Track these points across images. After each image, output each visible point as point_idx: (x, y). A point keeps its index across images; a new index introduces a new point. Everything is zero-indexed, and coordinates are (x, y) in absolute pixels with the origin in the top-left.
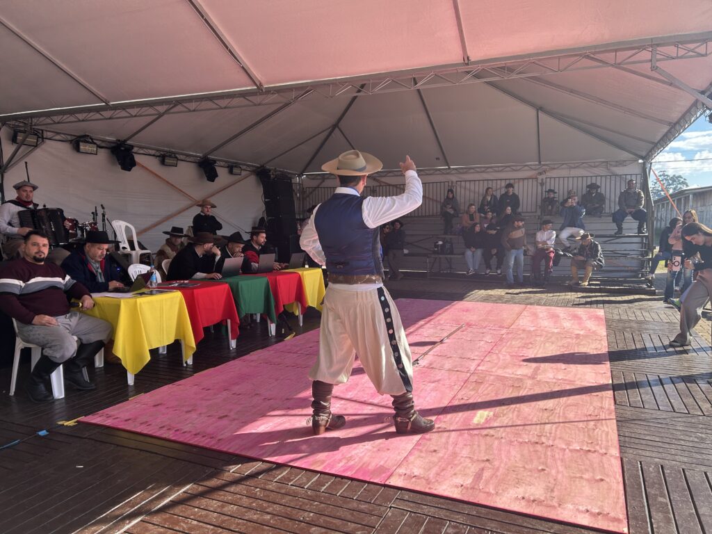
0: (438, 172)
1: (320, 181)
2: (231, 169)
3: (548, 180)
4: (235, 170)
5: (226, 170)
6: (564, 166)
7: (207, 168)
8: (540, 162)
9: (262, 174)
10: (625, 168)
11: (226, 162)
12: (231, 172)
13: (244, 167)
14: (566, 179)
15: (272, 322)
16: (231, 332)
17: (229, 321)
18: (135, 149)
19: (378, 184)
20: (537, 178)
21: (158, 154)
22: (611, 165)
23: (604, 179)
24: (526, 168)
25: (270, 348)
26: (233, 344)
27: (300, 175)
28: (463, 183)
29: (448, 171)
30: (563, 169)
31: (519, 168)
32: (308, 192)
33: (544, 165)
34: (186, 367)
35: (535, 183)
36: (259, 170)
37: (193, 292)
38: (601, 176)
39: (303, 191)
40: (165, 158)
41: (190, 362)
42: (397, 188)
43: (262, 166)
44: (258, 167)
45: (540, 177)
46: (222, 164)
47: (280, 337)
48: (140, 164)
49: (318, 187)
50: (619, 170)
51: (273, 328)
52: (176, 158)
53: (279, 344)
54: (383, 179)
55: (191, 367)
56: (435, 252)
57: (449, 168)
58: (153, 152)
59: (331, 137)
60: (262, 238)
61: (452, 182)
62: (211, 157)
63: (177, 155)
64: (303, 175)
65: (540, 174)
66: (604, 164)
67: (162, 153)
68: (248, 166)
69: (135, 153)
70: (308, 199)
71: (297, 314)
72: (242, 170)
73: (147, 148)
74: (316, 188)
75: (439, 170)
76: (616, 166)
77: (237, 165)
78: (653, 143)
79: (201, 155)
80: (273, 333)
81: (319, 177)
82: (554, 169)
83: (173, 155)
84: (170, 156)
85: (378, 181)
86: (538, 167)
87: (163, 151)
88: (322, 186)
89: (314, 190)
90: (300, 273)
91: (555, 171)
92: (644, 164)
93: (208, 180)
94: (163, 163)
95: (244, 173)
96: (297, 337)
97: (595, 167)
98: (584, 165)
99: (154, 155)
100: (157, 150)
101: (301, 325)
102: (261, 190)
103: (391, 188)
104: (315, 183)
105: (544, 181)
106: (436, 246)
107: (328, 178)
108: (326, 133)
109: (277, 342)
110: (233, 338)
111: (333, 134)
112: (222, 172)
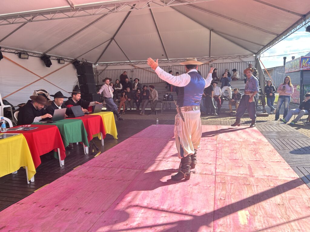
0: (163, 62)
1: (105, 67)
2: (59, 60)
3: (214, 64)
4: (61, 61)
5: (57, 61)
6: (221, 58)
7: (46, 60)
8: (210, 56)
9: (75, 63)
10: (247, 58)
11: (56, 57)
12: (59, 62)
13: (66, 60)
14: (222, 64)
15: (86, 146)
16: (61, 156)
17: (59, 149)
18: (2, 49)
19: (134, 68)
20: (209, 64)
21: (16, 52)
22: (242, 57)
23: (239, 64)
24: (203, 59)
25: (86, 164)
26: (62, 163)
27: (95, 64)
28: (175, 67)
29: (168, 61)
30: (220, 59)
31: (200, 59)
32: (99, 73)
33: (212, 58)
34: (30, 185)
35: (208, 66)
36: (74, 61)
37: (32, 134)
38: (237, 62)
39: (97, 72)
40: (21, 54)
41: (33, 180)
42: (143, 69)
43: (75, 59)
44: (73, 60)
45: (210, 63)
46: (54, 58)
47: (92, 155)
48: (6, 58)
49: (104, 70)
50: (245, 60)
51: (87, 150)
52: (28, 54)
53: (92, 160)
54: (137, 66)
55: (33, 184)
56: (164, 100)
57: (168, 60)
58: (14, 51)
59: (110, 45)
60: (78, 96)
61: (170, 66)
62: (48, 54)
63: (28, 53)
64: (96, 64)
65: (210, 62)
66: (239, 57)
67: (19, 52)
68: (68, 59)
69: (2, 51)
70: (100, 76)
71: (100, 139)
72: (64, 61)
73: (10, 49)
74: (103, 70)
75: (163, 61)
76: (244, 58)
77: (62, 59)
78: (263, 46)
79: (42, 53)
80: (87, 152)
81: (105, 65)
82: (216, 59)
83: (25, 53)
84: (24, 53)
85: (134, 66)
86: (209, 59)
87: (20, 51)
88: (106, 69)
89: (103, 71)
90: (101, 115)
91: (217, 60)
92: (256, 56)
93: (46, 66)
94: (20, 57)
95: (66, 63)
96: (102, 154)
97: (235, 58)
98: (229, 57)
99: (14, 53)
100: (16, 50)
101: (103, 145)
102: (75, 71)
103: (141, 69)
104: (103, 68)
105: (212, 65)
106: (165, 97)
107: (109, 65)
108: (108, 42)
109: (90, 159)
110: (62, 160)
111: (111, 43)
112: (54, 62)
